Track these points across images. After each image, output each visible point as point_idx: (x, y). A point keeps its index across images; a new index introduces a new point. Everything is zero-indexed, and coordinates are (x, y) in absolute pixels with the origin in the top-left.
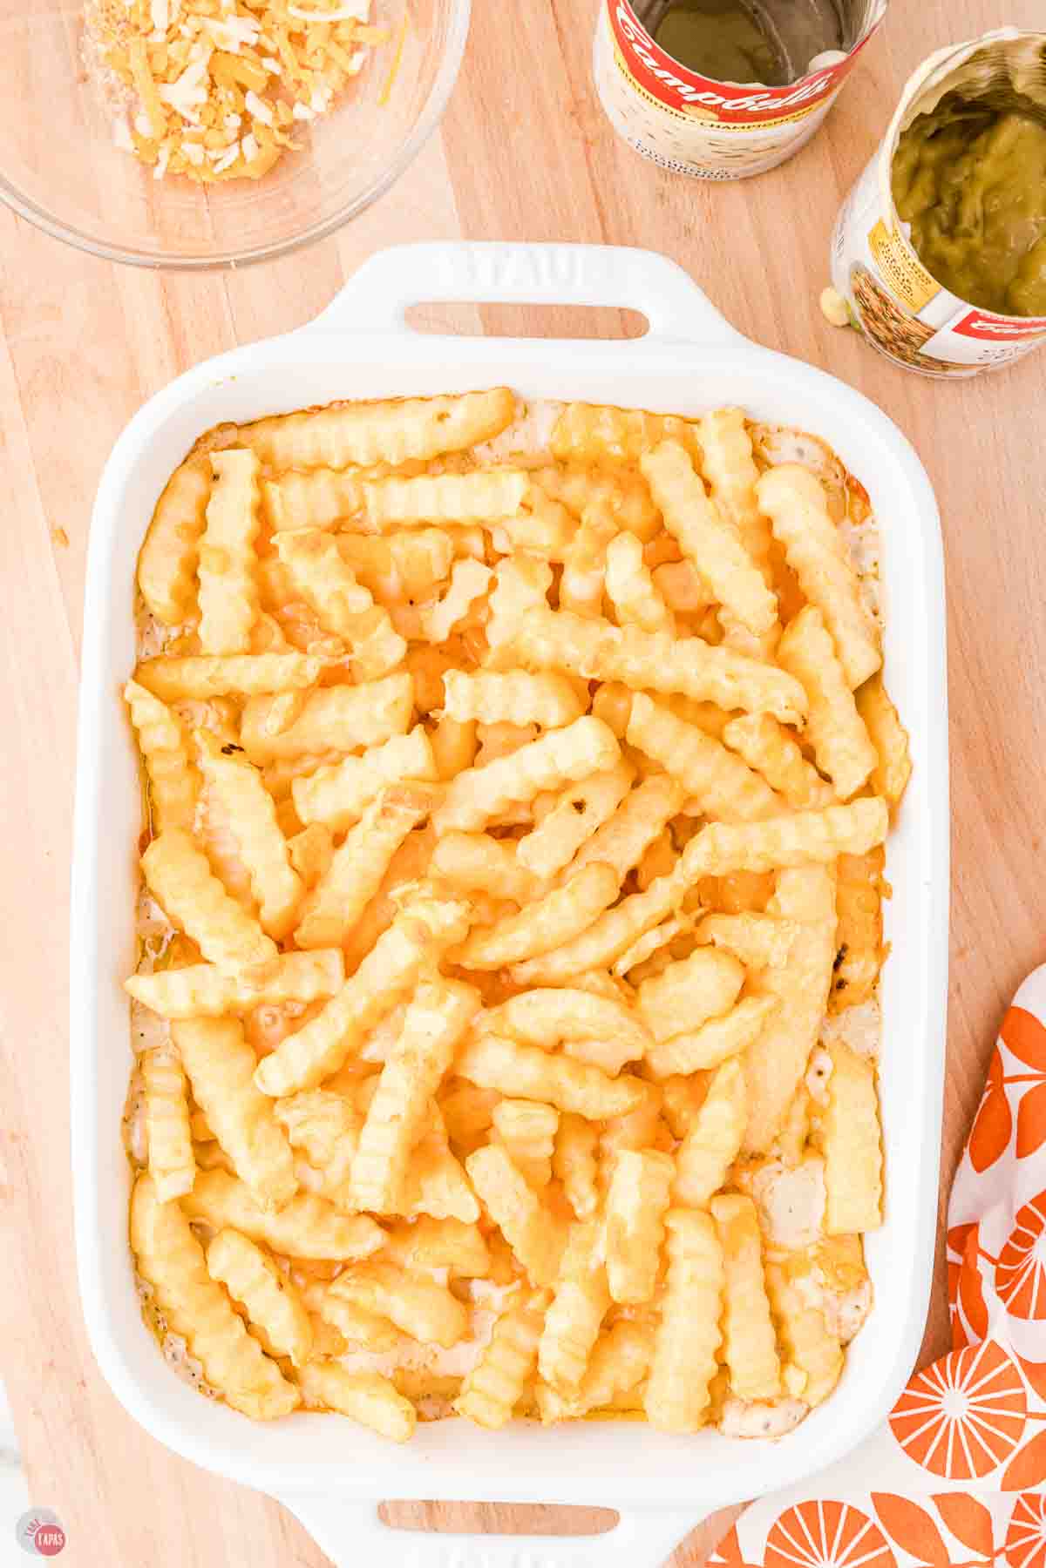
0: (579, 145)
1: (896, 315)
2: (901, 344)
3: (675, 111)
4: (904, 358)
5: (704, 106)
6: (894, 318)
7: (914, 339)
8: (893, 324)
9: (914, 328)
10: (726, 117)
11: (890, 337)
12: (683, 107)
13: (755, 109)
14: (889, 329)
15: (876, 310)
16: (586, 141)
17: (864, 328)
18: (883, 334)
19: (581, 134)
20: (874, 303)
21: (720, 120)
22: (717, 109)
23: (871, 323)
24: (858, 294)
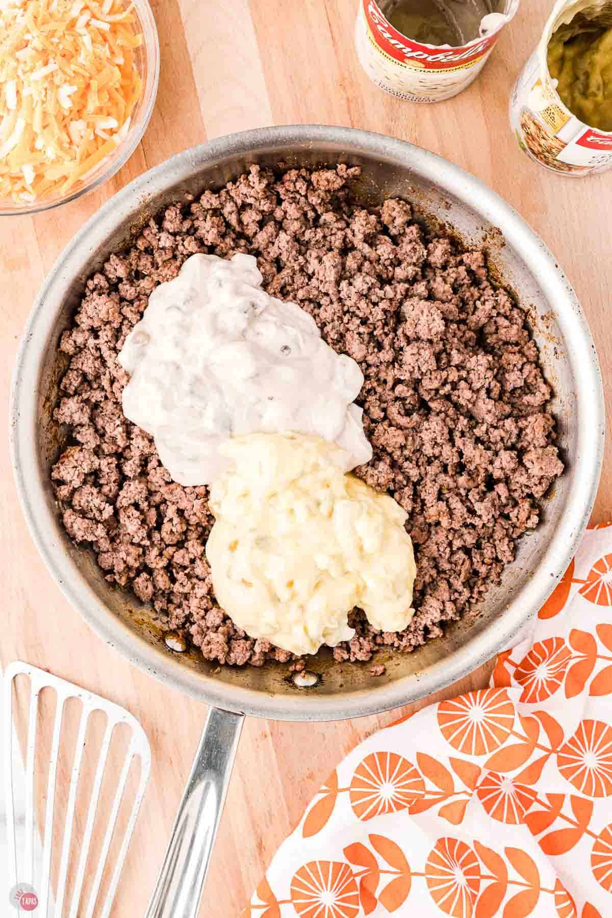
0: (344, 102)
1: (545, 135)
2: (546, 154)
3: (401, 63)
4: (547, 163)
5: (417, 59)
6: (543, 138)
7: (554, 151)
8: (542, 142)
9: (555, 144)
10: (429, 65)
11: (540, 150)
12: (405, 60)
13: (444, 60)
14: (540, 145)
15: (533, 134)
16: (348, 99)
17: (526, 146)
18: (537, 149)
19: (345, 97)
20: (533, 129)
21: (426, 68)
22: (423, 61)
23: (530, 143)
24: (524, 126)
